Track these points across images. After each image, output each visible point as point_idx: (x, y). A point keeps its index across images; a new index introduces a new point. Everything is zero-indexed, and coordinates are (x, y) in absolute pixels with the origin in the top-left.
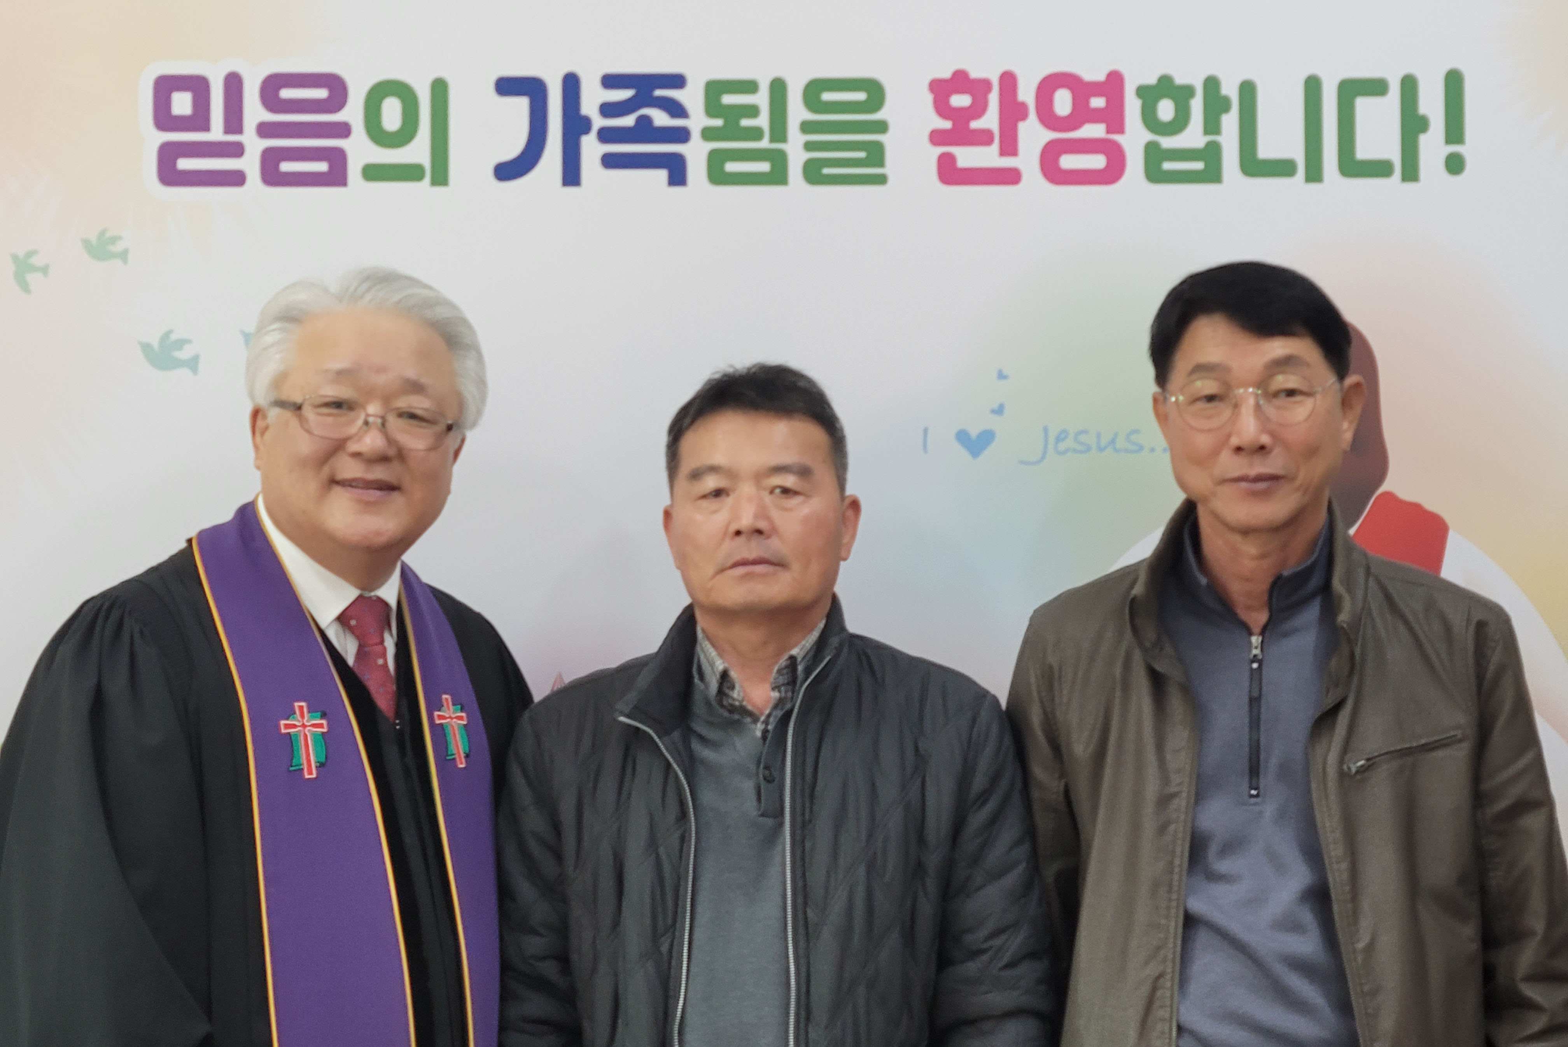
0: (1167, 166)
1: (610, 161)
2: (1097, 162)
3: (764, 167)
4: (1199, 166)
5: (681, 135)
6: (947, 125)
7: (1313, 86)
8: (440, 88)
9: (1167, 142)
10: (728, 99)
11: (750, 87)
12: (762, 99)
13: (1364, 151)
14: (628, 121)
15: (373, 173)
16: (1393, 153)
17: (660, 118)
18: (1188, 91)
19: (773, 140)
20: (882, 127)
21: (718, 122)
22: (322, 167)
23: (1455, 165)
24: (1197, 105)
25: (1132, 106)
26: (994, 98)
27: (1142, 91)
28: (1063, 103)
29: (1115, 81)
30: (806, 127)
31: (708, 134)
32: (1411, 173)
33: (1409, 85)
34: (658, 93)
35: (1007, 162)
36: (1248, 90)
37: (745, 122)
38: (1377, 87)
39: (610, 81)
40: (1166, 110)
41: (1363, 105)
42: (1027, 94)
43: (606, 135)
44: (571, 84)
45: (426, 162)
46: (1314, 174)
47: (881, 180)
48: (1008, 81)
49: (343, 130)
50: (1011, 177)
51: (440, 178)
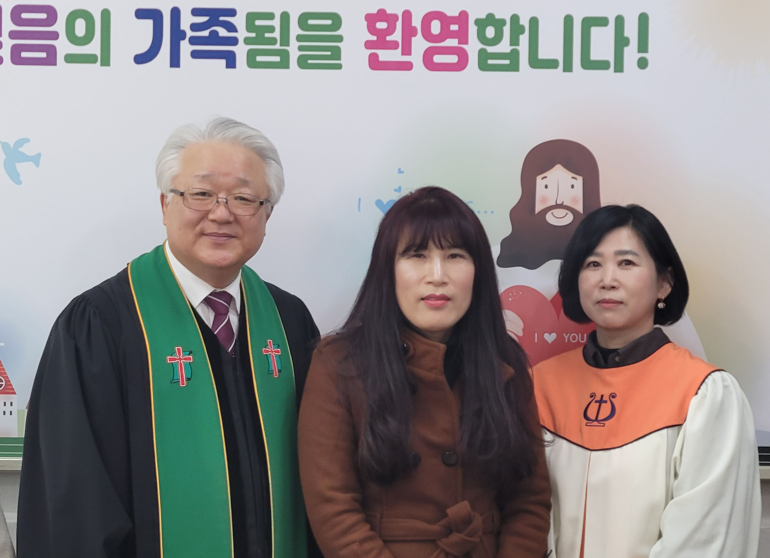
0: (490, 62)
1: (195, 55)
2: (453, 59)
3: (277, 59)
4: (507, 62)
5: (234, 41)
6: (374, 38)
7: (568, 20)
8: (106, 14)
9: (491, 49)
10: (258, 23)
11: (270, 16)
12: (276, 23)
13: (594, 56)
14: (205, 33)
15: (70, 59)
16: (610, 58)
17: (222, 32)
18: (503, 22)
19: (281, 45)
20: (340, 39)
21: (253, 35)
22: (43, 55)
23: (643, 64)
24: (507, 30)
25: (473, 30)
26: (399, 24)
27: (478, 22)
28: (436, 27)
29: (463, 17)
30: (299, 38)
31: (247, 41)
32: (619, 68)
33: (620, 21)
34: (221, 18)
35: (406, 58)
36: (534, 22)
37: (267, 35)
38: (602, 22)
39: (196, 12)
40: (490, 32)
41: (595, 31)
42: (417, 22)
43: (193, 41)
44: (176, 13)
45: (98, 53)
46: (568, 67)
47: (339, 67)
48: (407, 15)
49: (55, 36)
50: (407, 66)
51: (106, 62)
